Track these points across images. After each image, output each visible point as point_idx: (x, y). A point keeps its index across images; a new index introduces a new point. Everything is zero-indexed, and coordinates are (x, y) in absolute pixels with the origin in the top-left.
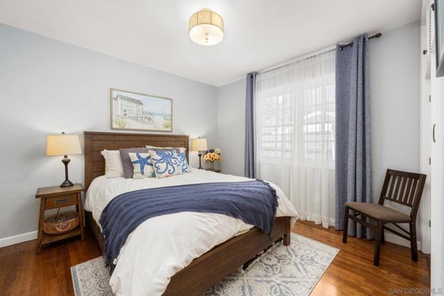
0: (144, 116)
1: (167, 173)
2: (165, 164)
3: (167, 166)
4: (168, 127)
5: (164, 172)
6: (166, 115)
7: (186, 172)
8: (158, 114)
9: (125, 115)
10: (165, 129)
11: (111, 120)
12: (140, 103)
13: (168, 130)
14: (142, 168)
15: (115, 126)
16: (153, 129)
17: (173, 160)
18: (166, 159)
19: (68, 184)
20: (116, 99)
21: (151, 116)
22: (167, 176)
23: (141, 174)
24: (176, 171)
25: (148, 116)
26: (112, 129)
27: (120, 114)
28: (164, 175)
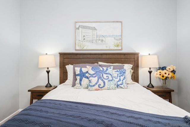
0: (98, 39)
1: (97, 87)
2: (96, 78)
3: (98, 80)
4: (118, 46)
5: (94, 86)
6: (116, 36)
7: (121, 88)
8: (110, 36)
9: (84, 39)
10: (116, 48)
11: (75, 44)
12: (95, 29)
13: (118, 48)
14: (81, 80)
15: (77, 48)
16: (105, 48)
17: (105, 76)
18: (99, 74)
19: (49, 86)
20: (78, 29)
21: (103, 39)
22: (96, 90)
23: (80, 85)
24: (106, 86)
25: (101, 39)
26: (76, 50)
27: (81, 39)
28: (94, 88)
